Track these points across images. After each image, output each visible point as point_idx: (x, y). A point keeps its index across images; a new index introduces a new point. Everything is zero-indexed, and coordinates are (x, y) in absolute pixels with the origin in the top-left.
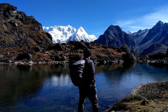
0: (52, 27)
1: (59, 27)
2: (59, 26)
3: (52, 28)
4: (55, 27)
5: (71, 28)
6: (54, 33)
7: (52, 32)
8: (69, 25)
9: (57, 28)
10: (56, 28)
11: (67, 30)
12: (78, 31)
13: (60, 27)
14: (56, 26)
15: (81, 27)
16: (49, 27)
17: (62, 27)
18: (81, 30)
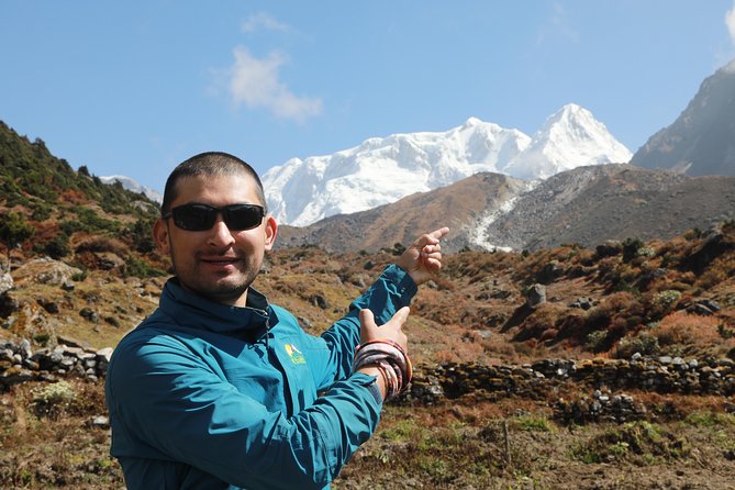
0: (346, 153)
1: (403, 143)
2: (399, 135)
3: (352, 158)
4: (374, 147)
5: (491, 137)
6: (366, 185)
7: (347, 183)
8: (473, 121)
9: (388, 148)
10: (377, 152)
11: (462, 153)
12: (552, 137)
13: (409, 137)
14: (379, 140)
15: (575, 108)
16: (329, 157)
17: (419, 140)
18: (574, 124)
